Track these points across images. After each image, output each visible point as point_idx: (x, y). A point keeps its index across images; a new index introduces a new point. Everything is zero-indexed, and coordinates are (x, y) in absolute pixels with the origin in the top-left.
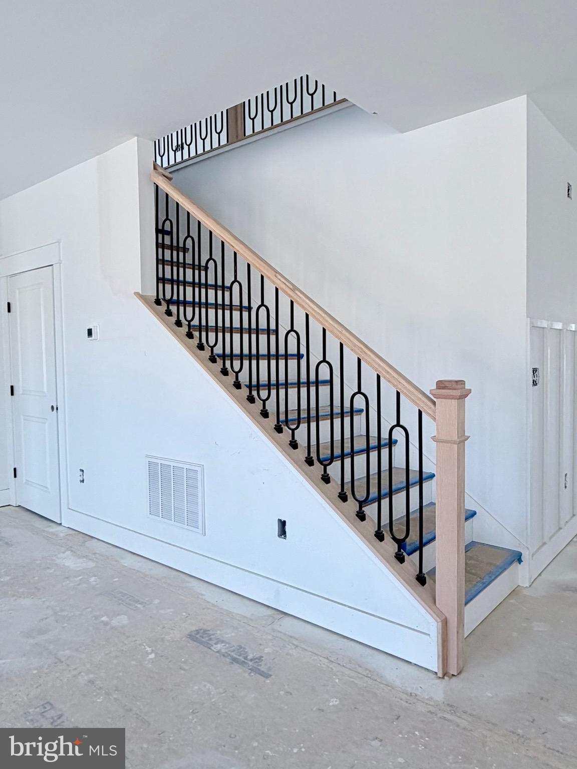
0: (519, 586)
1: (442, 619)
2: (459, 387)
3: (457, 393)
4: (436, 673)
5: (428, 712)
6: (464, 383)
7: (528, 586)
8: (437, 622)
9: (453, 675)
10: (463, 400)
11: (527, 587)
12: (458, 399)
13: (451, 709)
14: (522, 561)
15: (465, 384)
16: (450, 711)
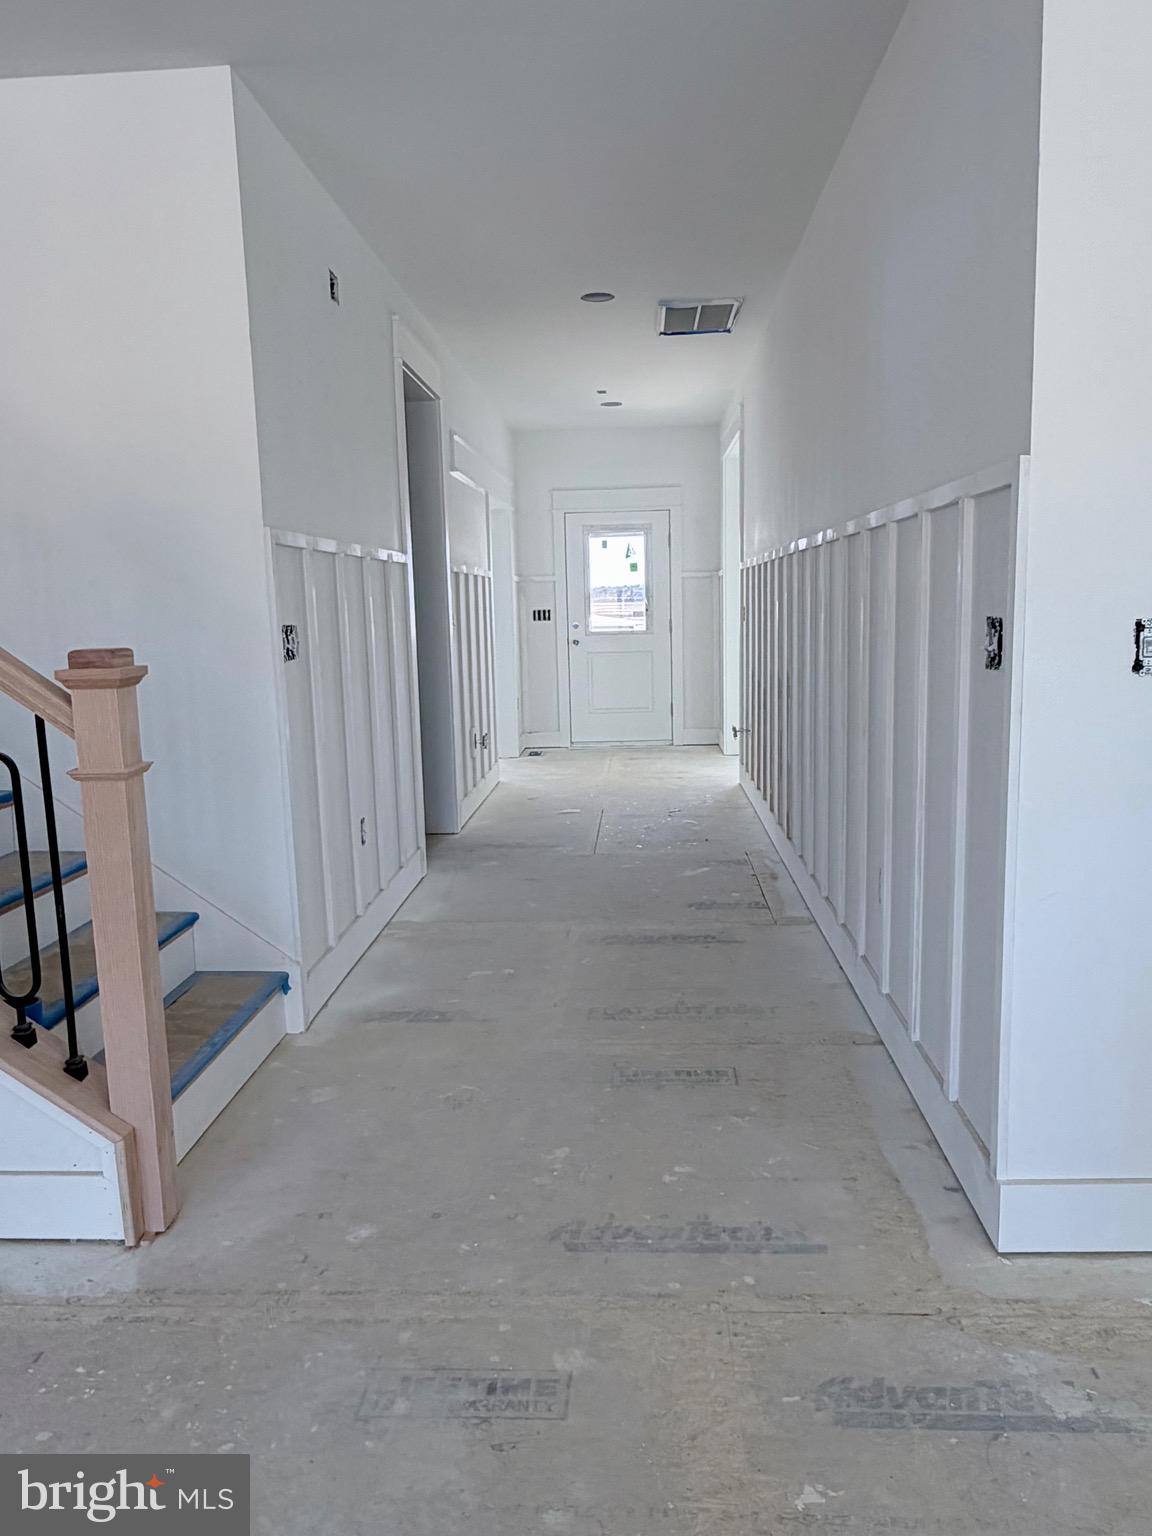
0: (287, 1034)
1: (125, 1133)
2: (116, 661)
3: (115, 674)
4: (122, 1242)
5: (104, 1321)
6: (129, 653)
7: (303, 1030)
8: (115, 1143)
9: (157, 1234)
10: (131, 688)
11: (301, 1033)
12: (119, 687)
13: (153, 1296)
14: (290, 988)
15: (133, 656)
16: (151, 1301)
